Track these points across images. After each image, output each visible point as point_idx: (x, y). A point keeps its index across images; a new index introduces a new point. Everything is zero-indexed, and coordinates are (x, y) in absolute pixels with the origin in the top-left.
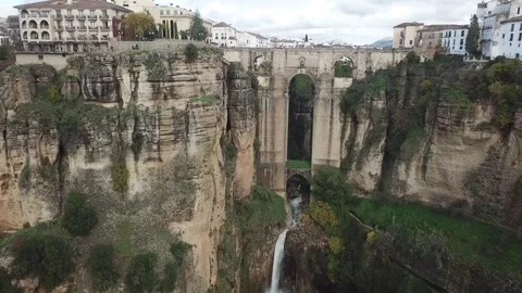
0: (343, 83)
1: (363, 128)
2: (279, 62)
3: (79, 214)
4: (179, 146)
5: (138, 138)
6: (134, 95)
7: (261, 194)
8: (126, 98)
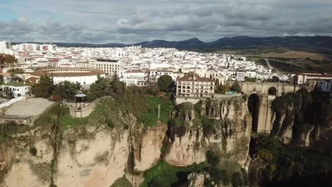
0: (272, 98)
1: (283, 118)
2: (245, 89)
4: (242, 133)
6: (227, 115)
8: (223, 116)
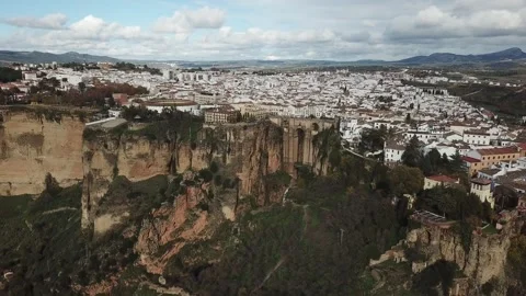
0: (315, 133)
2: (291, 122)
3: (214, 167)
4: (240, 152)
5: (229, 149)
7: (282, 174)
8: (228, 139)
